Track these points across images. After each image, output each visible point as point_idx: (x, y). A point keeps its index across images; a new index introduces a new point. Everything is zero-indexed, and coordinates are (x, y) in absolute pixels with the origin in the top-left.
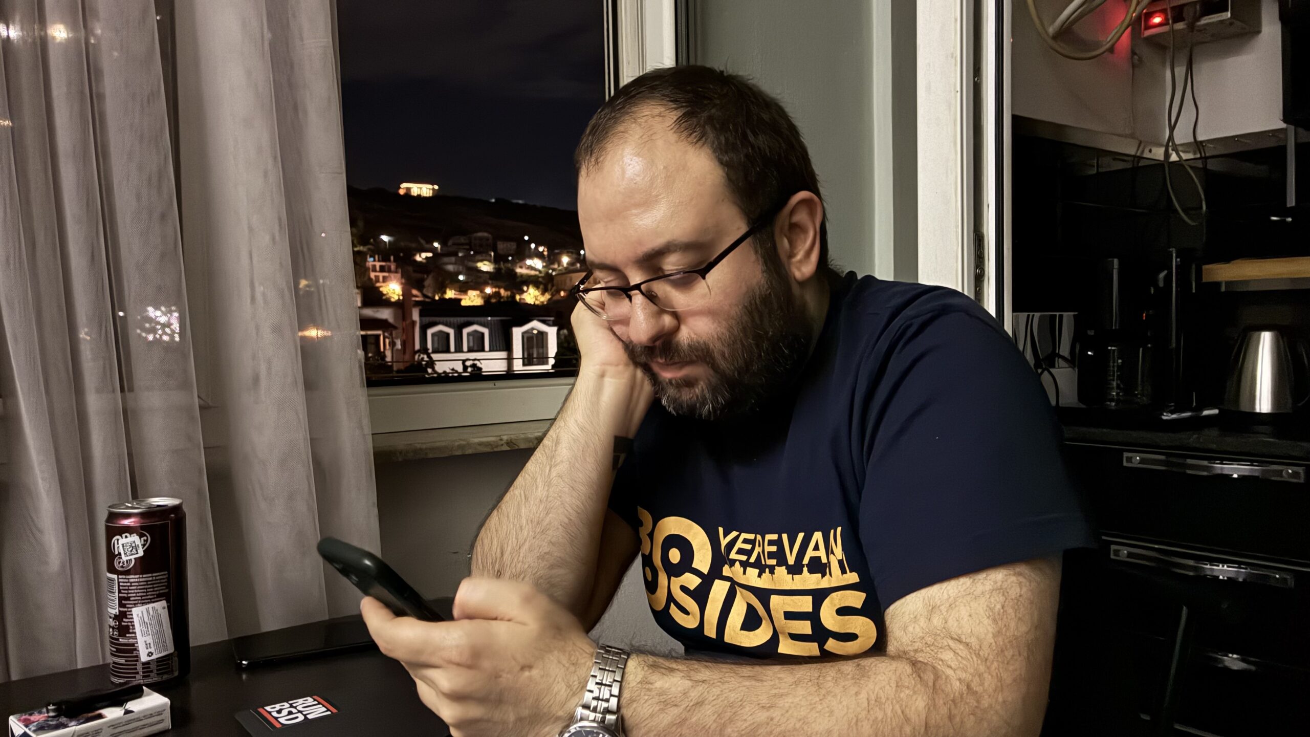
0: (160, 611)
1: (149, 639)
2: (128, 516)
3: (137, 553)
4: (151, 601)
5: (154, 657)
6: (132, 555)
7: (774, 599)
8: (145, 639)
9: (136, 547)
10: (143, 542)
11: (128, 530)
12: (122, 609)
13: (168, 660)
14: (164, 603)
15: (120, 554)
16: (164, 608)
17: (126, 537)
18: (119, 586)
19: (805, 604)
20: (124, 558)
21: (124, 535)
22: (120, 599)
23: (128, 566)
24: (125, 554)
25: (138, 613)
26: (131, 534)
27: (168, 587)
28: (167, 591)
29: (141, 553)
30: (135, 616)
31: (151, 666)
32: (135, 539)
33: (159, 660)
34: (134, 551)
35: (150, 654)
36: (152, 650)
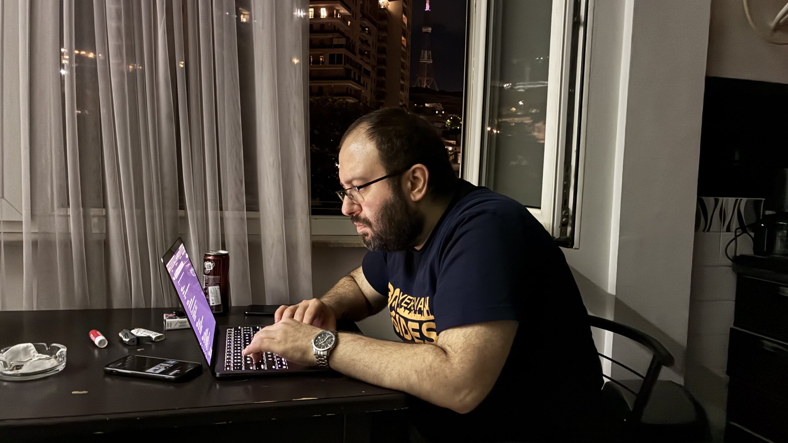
0: (217, 289)
1: (213, 298)
2: (210, 255)
3: (211, 268)
4: (215, 285)
5: (215, 304)
6: (209, 269)
7: (409, 323)
8: (212, 298)
9: (210, 266)
10: (212, 265)
11: (209, 260)
12: (206, 287)
13: (219, 306)
14: (218, 287)
15: (206, 268)
16: (218, 288)
17: (208, 263)
18: (205, 279)
19: (416, 326)
20: (207, 270)
21: (207, 262)
22: (206, 283)
23: (208, 272)
24: (207, 268)
25: (210, 288)
26: (209, 261)
27: (220, 281)
28: (219, 283)
29: (212, 269)
30: (209, 290)
31: (213, 307)
32: (210, 263)
33: (216, 306)
34: (210, 268)
35: (213, 303)
36: (214, 302)
